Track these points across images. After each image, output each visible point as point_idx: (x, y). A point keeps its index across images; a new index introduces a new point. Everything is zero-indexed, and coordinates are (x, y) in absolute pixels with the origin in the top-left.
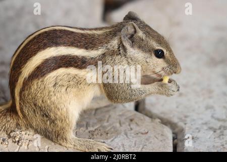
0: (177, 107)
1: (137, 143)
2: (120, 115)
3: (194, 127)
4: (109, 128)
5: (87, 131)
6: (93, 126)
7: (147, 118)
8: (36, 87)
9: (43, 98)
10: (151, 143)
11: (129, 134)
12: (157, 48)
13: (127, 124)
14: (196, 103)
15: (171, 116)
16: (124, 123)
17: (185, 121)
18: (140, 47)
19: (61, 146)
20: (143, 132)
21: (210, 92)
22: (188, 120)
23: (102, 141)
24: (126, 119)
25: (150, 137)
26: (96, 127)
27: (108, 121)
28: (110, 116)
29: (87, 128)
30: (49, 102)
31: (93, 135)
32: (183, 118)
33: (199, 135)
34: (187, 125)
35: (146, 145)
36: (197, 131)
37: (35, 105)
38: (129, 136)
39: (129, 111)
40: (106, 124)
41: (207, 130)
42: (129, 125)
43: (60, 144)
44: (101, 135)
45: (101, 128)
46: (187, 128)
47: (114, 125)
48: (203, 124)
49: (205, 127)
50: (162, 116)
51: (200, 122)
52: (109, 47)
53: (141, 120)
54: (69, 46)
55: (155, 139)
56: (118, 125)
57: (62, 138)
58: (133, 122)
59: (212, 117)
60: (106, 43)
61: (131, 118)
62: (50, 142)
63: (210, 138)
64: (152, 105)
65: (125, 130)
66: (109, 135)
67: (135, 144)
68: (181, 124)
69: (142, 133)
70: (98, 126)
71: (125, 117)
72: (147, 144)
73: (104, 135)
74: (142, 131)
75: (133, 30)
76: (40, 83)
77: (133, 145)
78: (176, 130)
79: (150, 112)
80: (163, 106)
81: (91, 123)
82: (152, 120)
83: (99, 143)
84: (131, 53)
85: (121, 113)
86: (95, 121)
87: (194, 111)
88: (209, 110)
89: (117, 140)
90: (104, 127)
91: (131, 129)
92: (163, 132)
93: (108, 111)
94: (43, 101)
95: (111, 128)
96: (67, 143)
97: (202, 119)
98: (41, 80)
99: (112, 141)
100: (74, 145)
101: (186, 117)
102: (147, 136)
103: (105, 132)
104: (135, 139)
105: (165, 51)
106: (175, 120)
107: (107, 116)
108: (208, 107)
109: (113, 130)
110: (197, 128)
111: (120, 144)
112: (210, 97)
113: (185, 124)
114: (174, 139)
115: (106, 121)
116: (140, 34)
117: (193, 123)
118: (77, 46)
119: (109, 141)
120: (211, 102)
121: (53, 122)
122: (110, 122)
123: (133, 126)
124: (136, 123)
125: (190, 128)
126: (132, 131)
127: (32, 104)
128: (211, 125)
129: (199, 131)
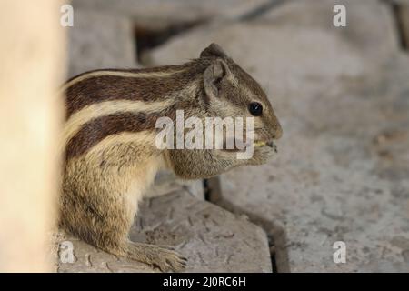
0: (269, 197)
1: (220, 251)
2: (188, 209)
3: (298, 228)
4: (174, 228)
5: (143, 232)
6: (150, 225)
7: (229, 214)
8: (74, 169)
9: (87, 185)
10: (240, 251)
11: (205, 238)
12: (254, 100)
13: (201, 221)
14: (296, 191)
15: (263, 210)
16: (195, 221)
17: (285, 218)
18: (229, 98)
19: (108, 255)
20: (227, 235)
21: (315, 175)
22: (288, 217)
23: (170, 247)
24: (198, 214)
25: (237, 242)
26: (155, 226)
27: (171, 217)
28: (173, 210)
29: (142, 228)
30: (96, 189)
31: (152, 238)
32: (281, 215)
33: (308, 240)
34: (288, 225)
35: (233, 255)
36: (304, 233)
37: (75, 195)
38: (206, 241)
39: (199, 202)
40: (169, 222)
41: (317, 232)
42: (204, 224)
43: (107, 251)
44: (165, 238)
45: (163, 228)
46: (288, 230)
47: (182, 223)
48: (310, 223)
49: (315, 229)
50: (249, 210)
51: (306, 221)
52: (181, 95)
53: (221, 216)
54: (117, 99)
55: (245, 245)
56: (187, 223)
57: (111, 242)
58: (209, 219)
59: (323, 212)
60: (177, 90)
61: (204, 213)
62: (90, 247)
63: (324, 245)
64: (232, 193)
65: (199, 231)
66: (176, 238)
67: (217, 252)
68: (279, 223)
69: (225, 237)
70: (158, 225)
71: (195, 212)
72: (235, 252)
73: (170, 238)
74: (224, 232)
75: (221, 71)
76: (79, 164)
77: (215, 254)
78: (272, 232)
79: (230, 204)
80: (248, 194)
81: (147, 220)
82: (237, 217)
83: (165, 250)
84: (216, 106)
85: (188, 205)
86: (153, 217)
87: (294, 203)
88: (317, 203)
89: (189, 246)
90: (167, 226)
91: (208, 230)
92: (255, 235)
93: (169, 202)
94: (86, 189)
95: (178, 229)
96: (117, 249)
97: (308, 216)
98: (80, 159)
99: (183, 247)
100: (129, 253)
101: (284, 212)
102: (233, 240)
103: (169, 234)
104: (215, 245)
105: (264, 106)
106: (269, 217)
107: (169, 210)
108: (315, 199)
109: (180, 230)
110: (303, 230)
111: (194, 252)
112: (315, 184)
113: (285, 223)
114: (271, 245)
115: (168, 216)
116: (231, 78)
117: (295, 222)
118: (130, 98)
119: (178, 247)
120: (317, 190)
121: (101, 219)
122: (175, 218)
123: (210, 225)
124: (214, 221)
125: (293, 230)
126: (210, 233)
127: (71, 194)
128: (323, 226)
129: (307, 235)
